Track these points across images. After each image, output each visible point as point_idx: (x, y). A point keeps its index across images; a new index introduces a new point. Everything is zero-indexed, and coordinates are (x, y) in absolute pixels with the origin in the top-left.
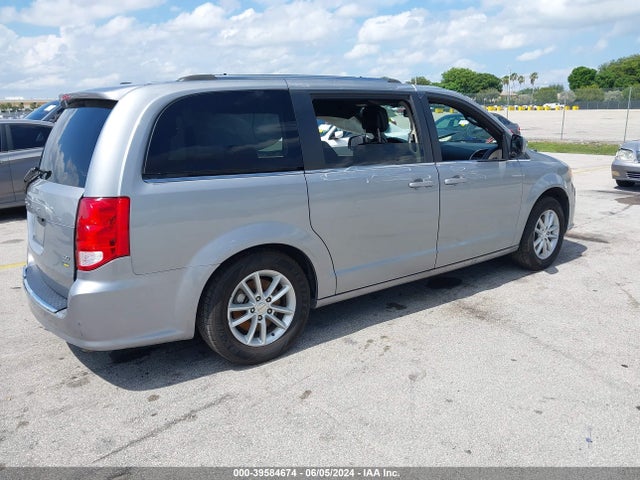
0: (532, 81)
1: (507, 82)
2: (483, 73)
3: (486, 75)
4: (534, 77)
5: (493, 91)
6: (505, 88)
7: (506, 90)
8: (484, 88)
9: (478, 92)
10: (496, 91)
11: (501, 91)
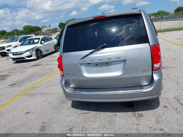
0: (49, 27)
1: (43, 28)
2: (35, 26)
3: (36, 27)
4: (50, 26)
5: (39, 31)
6: (42, 30)
7: (43, 30)
8: (37, 30)
9: (35, 32)
10: (41, 31)
11: (42, 31)
